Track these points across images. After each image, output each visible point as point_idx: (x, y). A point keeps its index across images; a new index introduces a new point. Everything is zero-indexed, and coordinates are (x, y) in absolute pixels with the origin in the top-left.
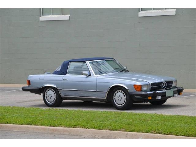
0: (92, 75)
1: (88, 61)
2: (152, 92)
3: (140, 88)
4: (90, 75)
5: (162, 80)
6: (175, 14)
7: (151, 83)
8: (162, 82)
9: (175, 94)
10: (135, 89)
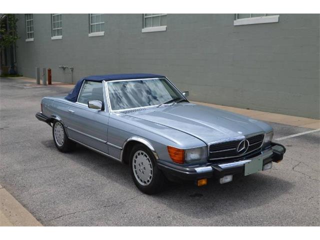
0: (105, 110)
1: (106, 81)
2: (209, 168)
3: (181, 156)
4: (103, 109)
5: (239, 136)
6: (277, 21)
7: (209, 144)
8: (238, 141)
9: (266, 166)
10: (171, 156)
